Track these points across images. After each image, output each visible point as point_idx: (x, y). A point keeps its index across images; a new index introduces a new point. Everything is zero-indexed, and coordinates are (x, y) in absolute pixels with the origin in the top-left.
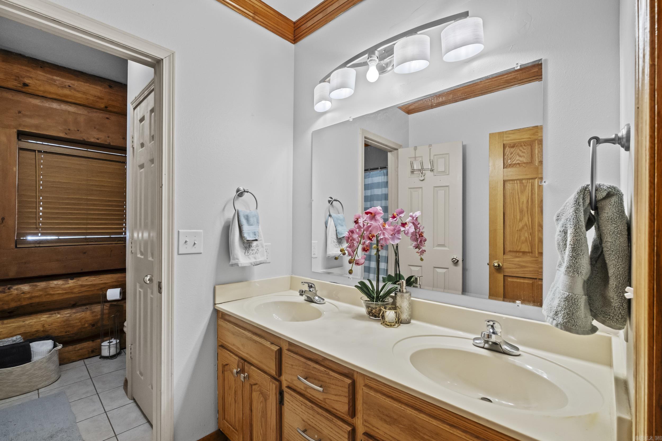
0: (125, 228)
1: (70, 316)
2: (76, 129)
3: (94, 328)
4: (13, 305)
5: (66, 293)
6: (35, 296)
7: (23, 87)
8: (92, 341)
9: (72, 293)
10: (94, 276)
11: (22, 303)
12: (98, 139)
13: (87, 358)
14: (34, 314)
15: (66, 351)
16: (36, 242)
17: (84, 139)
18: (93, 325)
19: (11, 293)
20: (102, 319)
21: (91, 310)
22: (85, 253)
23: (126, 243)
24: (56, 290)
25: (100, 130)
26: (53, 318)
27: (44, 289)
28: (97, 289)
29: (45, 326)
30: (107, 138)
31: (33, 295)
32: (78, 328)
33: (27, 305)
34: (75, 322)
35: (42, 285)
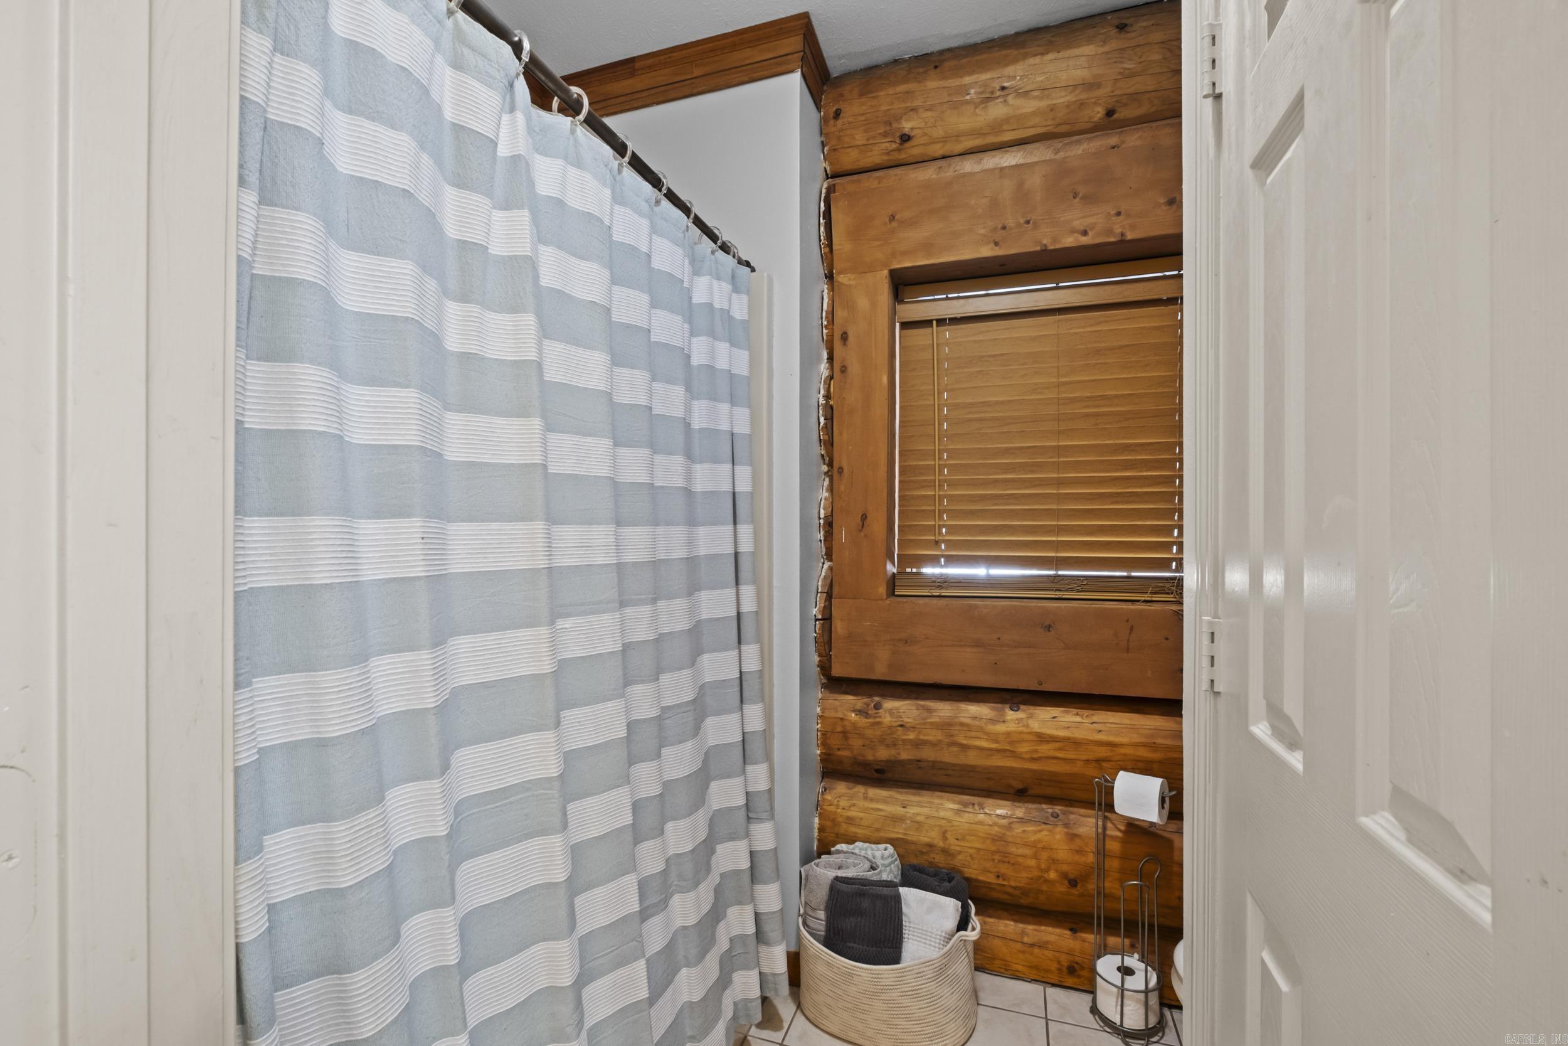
0: (1180, 545)
1: (1009, 827)
2: (1022, 221)
3: (1074, 891)
4: (883, 754)
5: (998, 751)
6: (927, 740)
7: (901, 147)
8: (1071, 930)
9: (1014, 754)
10: (1075, 711)
11: (899, 754)
12: (1085, 233)
13: (1054, 985)
14: (928, 790)
15: (1000, 935)
16: (934, 582)
17: (1045, 245)
18: (1073, 883)
19: (878, 720)
20: (1101, 871)
21: (1066, 825)
22: (1049, 628)
23: (1181, 603)
24: (973, 734)
25: (1089, 199)
26: (967, 817)
27: (946, 725)
28: (1084, 757)
29: (947, 835)
30: (1114, 218)
31: (922, 737)
32: (1030, 876)
33: (910, 761)
34: (1021, 851)
35: (943, 709)
